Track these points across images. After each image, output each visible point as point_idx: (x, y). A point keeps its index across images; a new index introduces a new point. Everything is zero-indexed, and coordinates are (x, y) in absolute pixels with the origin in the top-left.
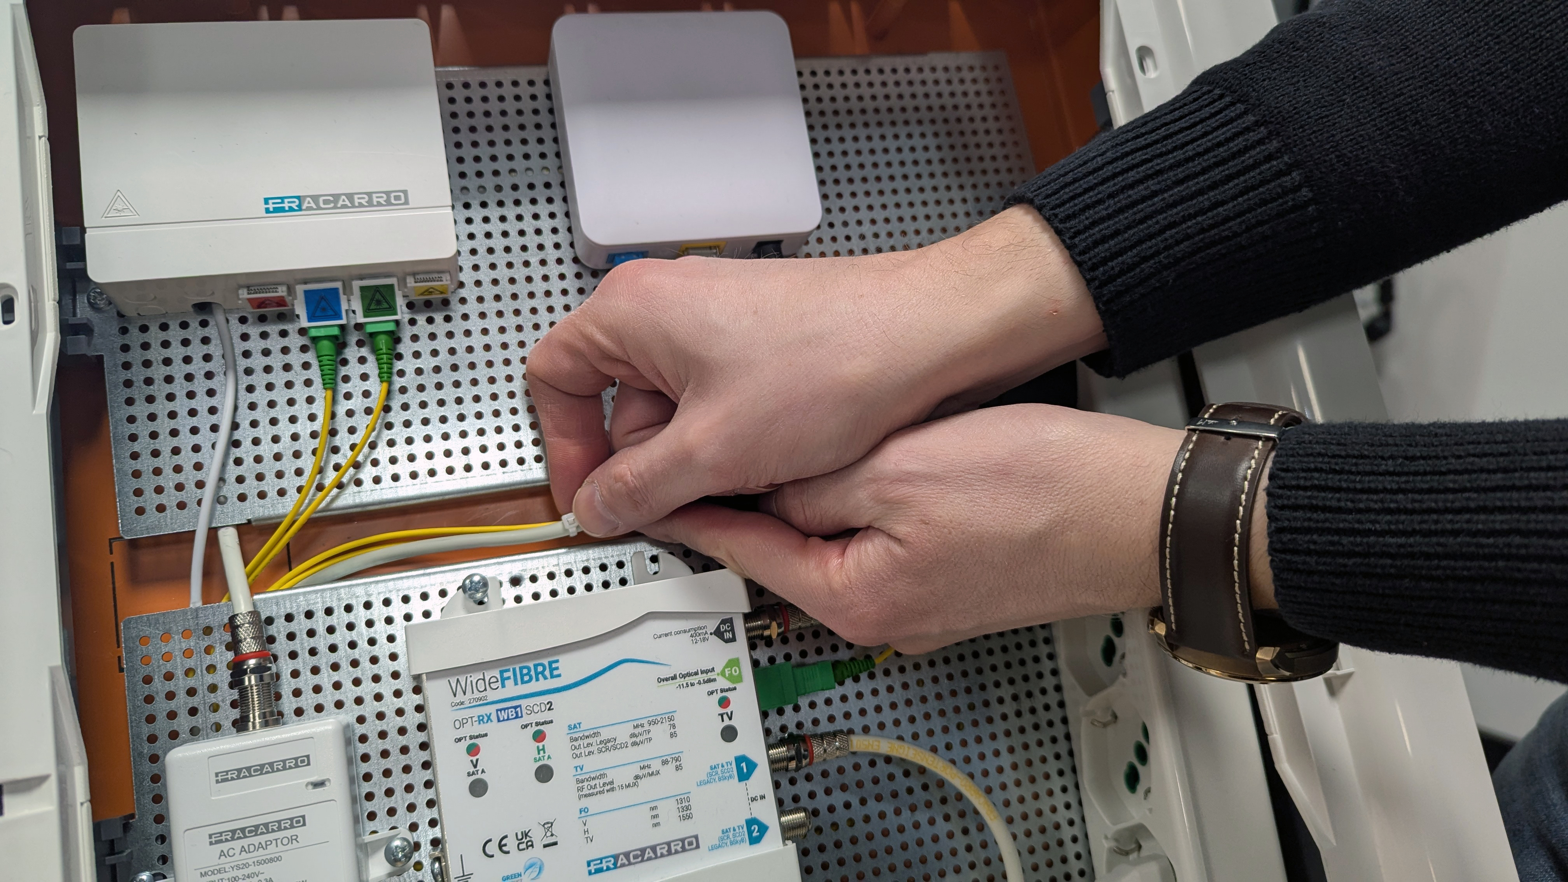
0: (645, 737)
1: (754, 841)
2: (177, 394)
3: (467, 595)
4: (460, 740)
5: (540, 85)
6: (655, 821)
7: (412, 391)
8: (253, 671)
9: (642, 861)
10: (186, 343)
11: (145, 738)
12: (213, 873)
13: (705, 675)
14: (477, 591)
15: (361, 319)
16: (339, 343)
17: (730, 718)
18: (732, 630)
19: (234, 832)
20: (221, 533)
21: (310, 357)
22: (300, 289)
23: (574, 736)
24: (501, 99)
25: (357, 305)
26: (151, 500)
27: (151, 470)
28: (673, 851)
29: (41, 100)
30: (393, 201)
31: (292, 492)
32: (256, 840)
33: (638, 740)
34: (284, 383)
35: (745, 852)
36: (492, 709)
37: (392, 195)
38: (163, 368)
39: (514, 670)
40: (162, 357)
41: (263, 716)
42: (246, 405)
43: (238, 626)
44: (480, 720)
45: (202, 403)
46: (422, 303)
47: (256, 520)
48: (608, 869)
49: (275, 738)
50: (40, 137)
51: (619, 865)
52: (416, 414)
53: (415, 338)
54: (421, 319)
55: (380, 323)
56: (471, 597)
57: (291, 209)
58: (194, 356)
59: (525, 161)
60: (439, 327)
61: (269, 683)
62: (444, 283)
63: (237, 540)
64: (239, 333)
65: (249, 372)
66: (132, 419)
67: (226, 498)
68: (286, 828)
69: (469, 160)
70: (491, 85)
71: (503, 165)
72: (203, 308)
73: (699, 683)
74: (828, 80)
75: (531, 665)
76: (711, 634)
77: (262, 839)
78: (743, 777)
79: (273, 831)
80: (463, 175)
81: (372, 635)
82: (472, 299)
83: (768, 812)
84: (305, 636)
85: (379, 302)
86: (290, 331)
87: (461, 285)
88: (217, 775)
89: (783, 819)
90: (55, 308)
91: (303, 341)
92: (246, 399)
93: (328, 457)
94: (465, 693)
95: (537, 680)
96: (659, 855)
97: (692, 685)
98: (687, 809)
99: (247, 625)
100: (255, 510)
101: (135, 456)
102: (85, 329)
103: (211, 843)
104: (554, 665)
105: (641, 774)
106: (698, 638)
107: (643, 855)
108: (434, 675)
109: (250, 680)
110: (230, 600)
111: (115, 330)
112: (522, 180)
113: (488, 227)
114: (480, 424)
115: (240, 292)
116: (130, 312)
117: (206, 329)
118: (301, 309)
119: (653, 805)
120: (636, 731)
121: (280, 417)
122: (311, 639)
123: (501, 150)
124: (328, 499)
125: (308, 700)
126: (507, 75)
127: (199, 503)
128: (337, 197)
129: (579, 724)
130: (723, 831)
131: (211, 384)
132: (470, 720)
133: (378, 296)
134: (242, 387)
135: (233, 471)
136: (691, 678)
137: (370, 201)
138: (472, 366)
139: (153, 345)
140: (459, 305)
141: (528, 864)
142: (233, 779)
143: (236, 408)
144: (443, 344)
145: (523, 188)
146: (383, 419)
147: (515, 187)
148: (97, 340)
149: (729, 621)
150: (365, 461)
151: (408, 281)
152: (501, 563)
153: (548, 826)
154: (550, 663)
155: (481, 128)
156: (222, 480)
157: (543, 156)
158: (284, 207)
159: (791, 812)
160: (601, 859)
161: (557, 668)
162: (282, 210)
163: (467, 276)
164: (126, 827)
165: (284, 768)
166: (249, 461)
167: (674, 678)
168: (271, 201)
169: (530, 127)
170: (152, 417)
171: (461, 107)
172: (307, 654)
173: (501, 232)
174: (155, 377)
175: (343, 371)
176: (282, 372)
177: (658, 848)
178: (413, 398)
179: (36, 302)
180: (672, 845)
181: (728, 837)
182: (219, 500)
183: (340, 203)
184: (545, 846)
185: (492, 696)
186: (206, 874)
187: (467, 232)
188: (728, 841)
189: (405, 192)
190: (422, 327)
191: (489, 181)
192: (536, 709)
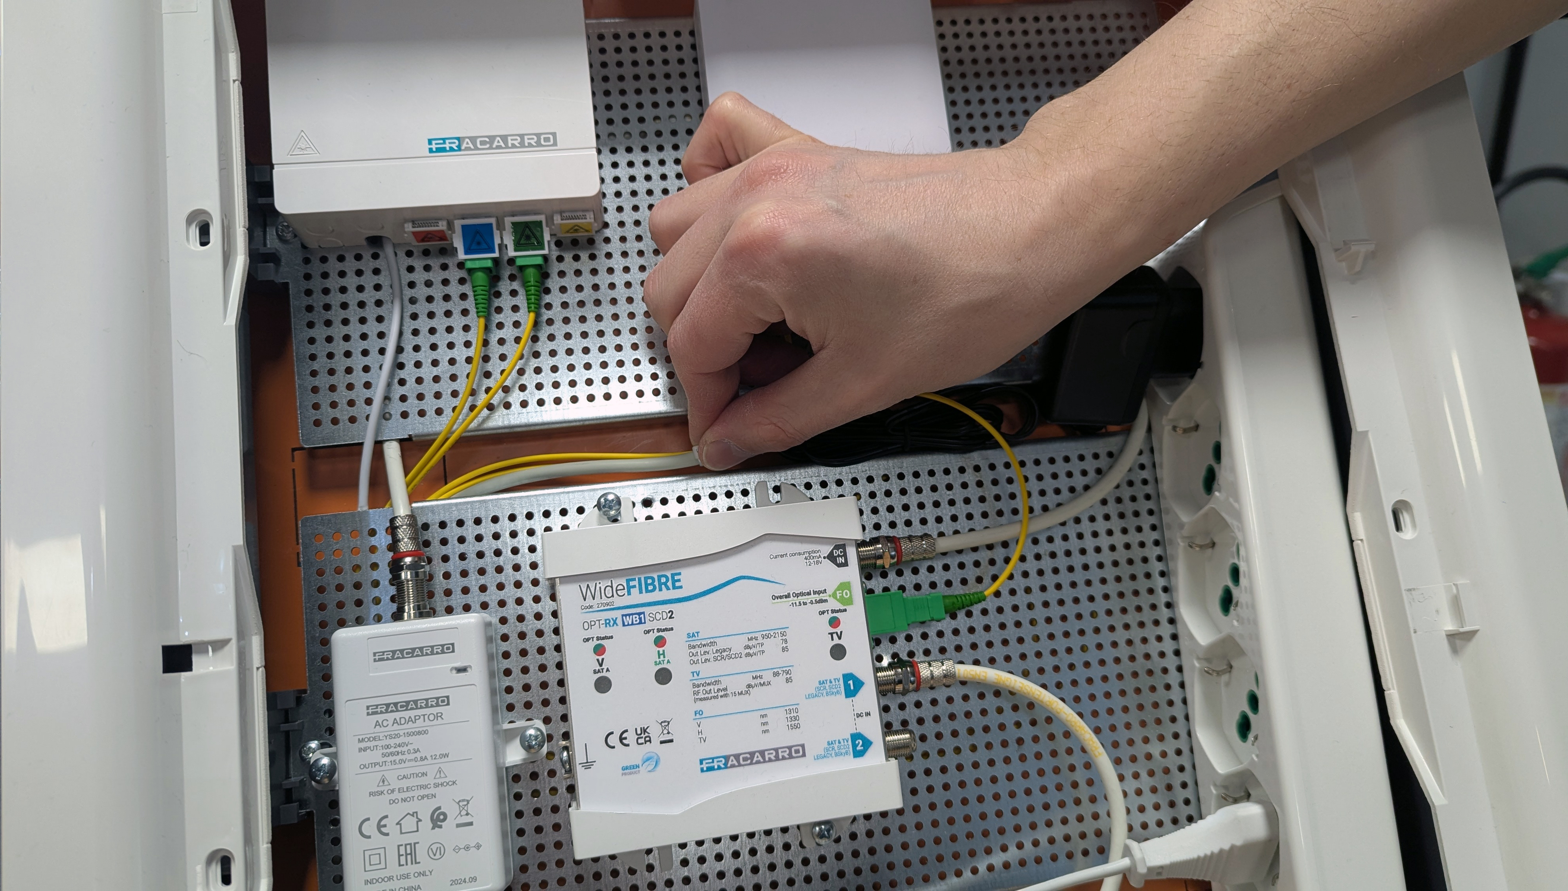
0: (758, 649)
1: (858, 754)
2: (351, 319)
3: (601, 512)
4: (588, 640)
5: (686, 36)
6: (765, 728)
7: (558, 323)
8: (409, 567)
9: (751, 764)
10: (359, 273)
11: (317, 624)
12: (369, 739)
13: (817, 595)
14: (611, 508)
15: (511, 253)
16: (493, 275)
17: (840, 638)
18: (845, 555)
19: (388, 705)
20: (386, 446)
21: (467, 289)
22: (458, 224)
23: (692, 643)
24: (649, 49)
25: (509, 240)
26: (327, 413)
27: (328, 386)
28: (780, 757)
29: (236, 47)
30: (543, 143)
31: (448, 412)
32: (407, 714)
33: (751, 652)
34: (443, 312)
35: (850, 763)
36: (618, 614)
37: (542, 137)
38: (340, 295)
39: (640, 579)
40: (339, 286)
41: (418, 608)
42: (410, 331)
43: (397, 527)
44: (607, 623)
45: (372, 328)
46: (569, 241)
47: (416, 436)
48: (719, 768)
49: (424, 626)
50: (234, 81)
51: (729, 765)
52: (561, 345)
53: (562, 274)
54: (568, 257)
55: (530, 257)
56: (605, 514)
57: (452, 149)
58: (366, 286)
59: (669, 109)
60: (585, 265)
61: (422, 580)
62: (588, 220)
63: (399, 453)
64: (406, 265)
65: (413, 301)
66: (312, 341)
67: (391, 415)
68: (432, 706)
69: (616, 107)
70: (640, 36)
71: (648, 112)
72: (376, 241)
73: (811, 602)
74: (968, 29)
75: (655, 576)
76: (824, 558)
77: (412, 713)
78: (850, 693)
79: (421, 707)
80: (610, 122)
81: (516, 545)
82: (615, 239)
83: (872, 728)
84: (456, 542)
85: (528, 238)
86: (450, 265)
87: (606, 225)
88: (375, 654)
89: (888, 738)
90: (245, 234)
91: (463, 274)
92: (410, 325)
93: (480, 380)
94: (594, 599)
95: (661, 590)
96: (767, 759)
97: (805, 604)
98: (796, 719)
99: (405, 527)
100: (415, 427)
101: (314, 374)
102: (273, 258)
103: (368, 714)
104: (676, 578)
105: (753, 684)
106: (812, 561)
107: (752, 758)
108: (567, 579)
109: (405, 575)
110: (391, 506)
111: (299, 260)
112: (665, 126)
113: (632, 171)
114: (619, 356)
115: (406, 225)
116: (312, 244)
117: (377, 261)
118: (458, 243)
119: (763, 713)
120: (751, 643)
121: (439, 343)
122: (461, 545)
123: (647, 98)
124: (480, 419)
125: (458, 599)
126: (654, 26)
127: (367, 418)
128: (492, 138)
129: (698, 633)
130: (828, 742)
131: (380, 311)
132: (597, 622)
133: (527, 232)
134: (407, 315)
135: (399, 391)
136: (804, 597)
137: (523, 143)
138: (614, 301)
139: (331, 274)
140: (604, 244)
141: (645, 757)
142: (388, 659)
143: (401, 334)
144: (587, 280)
145: (666, 134)
146: (531, 348)
147: (659, 134)
148: (284, 269)
149: (841, 546)
150: (514, 385)
151: (555, 218)
152: (635, 486)
153: (665, 724)
154: (673, 575)
155: (629, 77)
156: (387, 398)
157: (686, 103)
158: (445, 148)
159: (897, 732)
160: (713, 759)
161: (679, 580)
162: (443, 150)
163: (611, 217)
164: (299, 701)
165: (432, 653)
166: (411, 382)
167: (788, 596)
168: (434, 142)
169: (675, 76)
170: (329, 339)
171: (611, 57)
172: (457, 558)
173: (644, 176)
174: (333, 303)
175: (497, 303)
176: (442, 302)
177: (766, 753)
178: (559, 329)
179: (229, 228)
180: (780, 751)
181: (833, 749)
182: (385, 416)
183: (496, 144)
184: (662, 742)
185: (618, 602)
186: (363, 740)
187: (613, 175)
188: (833, 752)
189: (554, 134)
190: (569, 265)
191: (635, 127)
192: (658, 616)
